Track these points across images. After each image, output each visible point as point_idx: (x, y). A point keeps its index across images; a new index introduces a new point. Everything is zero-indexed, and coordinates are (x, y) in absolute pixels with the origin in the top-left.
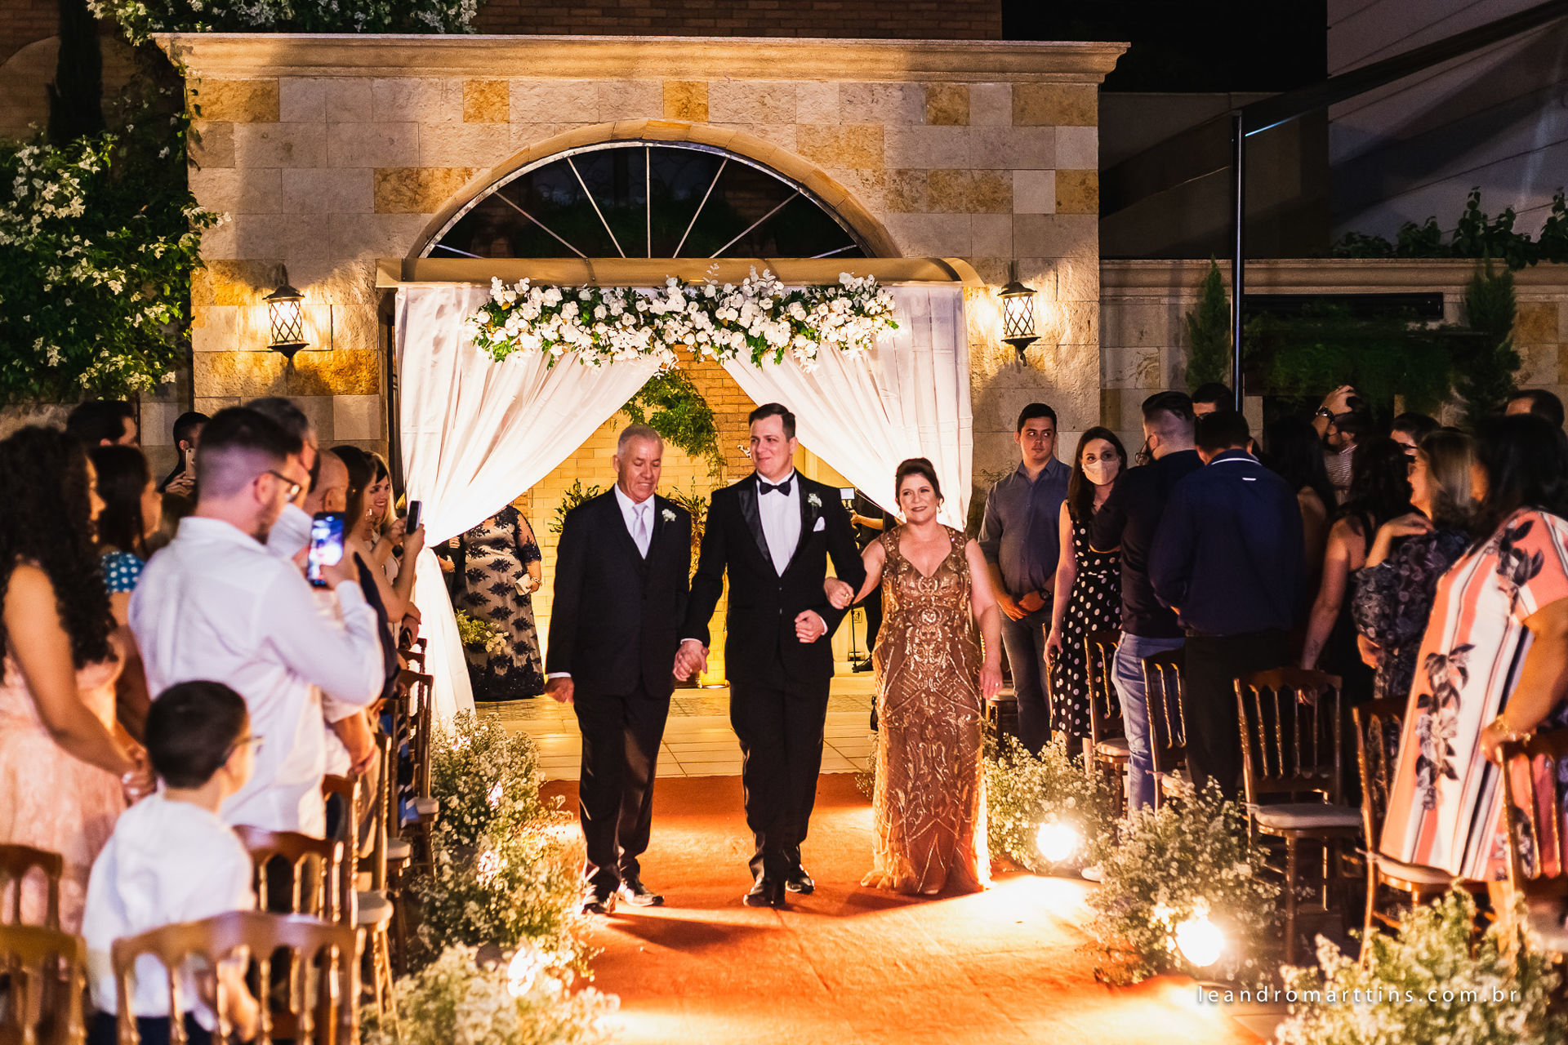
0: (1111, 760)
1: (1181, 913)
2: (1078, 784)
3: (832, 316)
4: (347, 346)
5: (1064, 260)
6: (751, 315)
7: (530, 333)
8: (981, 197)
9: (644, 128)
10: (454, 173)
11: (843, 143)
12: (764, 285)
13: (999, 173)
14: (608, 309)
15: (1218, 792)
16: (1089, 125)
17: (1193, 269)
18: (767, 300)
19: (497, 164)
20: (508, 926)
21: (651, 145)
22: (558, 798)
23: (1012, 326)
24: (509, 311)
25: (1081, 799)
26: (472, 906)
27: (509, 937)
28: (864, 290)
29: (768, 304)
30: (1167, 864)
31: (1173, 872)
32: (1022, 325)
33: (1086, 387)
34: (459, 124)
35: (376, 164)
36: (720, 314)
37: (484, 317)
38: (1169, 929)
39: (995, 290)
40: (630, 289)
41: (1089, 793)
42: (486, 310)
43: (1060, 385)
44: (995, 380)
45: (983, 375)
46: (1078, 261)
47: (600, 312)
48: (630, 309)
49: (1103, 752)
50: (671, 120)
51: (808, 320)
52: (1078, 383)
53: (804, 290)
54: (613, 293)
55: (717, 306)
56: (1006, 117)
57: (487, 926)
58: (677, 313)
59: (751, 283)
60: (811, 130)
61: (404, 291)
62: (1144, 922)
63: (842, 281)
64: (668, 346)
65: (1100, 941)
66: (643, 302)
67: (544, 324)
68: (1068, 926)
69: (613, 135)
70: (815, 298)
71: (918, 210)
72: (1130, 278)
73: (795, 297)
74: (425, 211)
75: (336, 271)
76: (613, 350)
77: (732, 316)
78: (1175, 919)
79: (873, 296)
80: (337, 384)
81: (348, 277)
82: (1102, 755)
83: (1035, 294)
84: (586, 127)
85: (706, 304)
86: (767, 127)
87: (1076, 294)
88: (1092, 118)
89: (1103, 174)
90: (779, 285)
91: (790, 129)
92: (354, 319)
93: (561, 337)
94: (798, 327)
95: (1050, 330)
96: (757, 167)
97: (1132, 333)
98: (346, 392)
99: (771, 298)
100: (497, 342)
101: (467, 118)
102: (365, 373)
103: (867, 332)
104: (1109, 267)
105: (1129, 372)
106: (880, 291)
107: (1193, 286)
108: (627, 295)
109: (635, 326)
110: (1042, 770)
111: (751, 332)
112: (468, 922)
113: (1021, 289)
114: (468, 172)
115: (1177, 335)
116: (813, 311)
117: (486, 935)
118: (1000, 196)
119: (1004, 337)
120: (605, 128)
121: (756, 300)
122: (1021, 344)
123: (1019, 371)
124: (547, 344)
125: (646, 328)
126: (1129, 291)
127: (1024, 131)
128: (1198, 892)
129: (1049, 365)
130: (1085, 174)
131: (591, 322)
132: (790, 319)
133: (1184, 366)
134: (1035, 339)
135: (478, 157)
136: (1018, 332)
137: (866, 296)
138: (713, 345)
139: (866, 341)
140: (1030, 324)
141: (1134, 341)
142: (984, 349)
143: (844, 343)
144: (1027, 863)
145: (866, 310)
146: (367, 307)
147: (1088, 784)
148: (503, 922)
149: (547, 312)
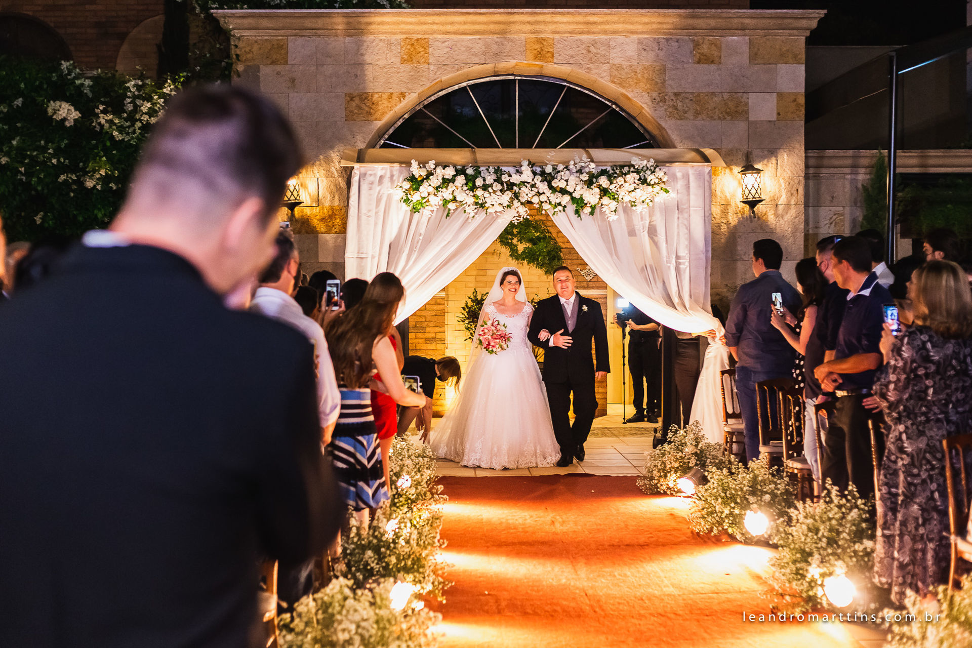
0: (796, 471)
1: (828, 572)
2: (772, 486)
3: (626, 185)
4: (327, 204)
5: (782, 150)
6: (574, 184)
7: (435, 195)
8: (728, 110)
9: (514, 67)
10: (394, 96)
11: (639, 76)
12: (583, 164)
13: (740, 94)
14: (484, 180)
15: (855, 493)
16: (799, 63)
17: (868, 156)
18: (585, 174)
19: (421, 90)
20: (391, 567)
21: (519, 78)
22: (439, 487)
23: (747, 192)
24: (422, 181)
25: (774, 495)
26: (369, 553)
27: (393, 574)
28: (648, 168)
29: (585, 177)
30: (820, 540)
31: (824, 545)
32: (753, 191)
33: (795, 232)
34: (398, 65)
35: (346, 90)
36: (555, 183)
37: (407, 185)
38: (819, 582)
39: (737, 169)
40: (498, 167)
41: (779, 492)
42: (408, 180)
43: (778, 230)
44: (735, 227)
45: (728, 224)
46: (791, 151)
47: (479, 182)
48: (498, 180)
49: (791, 466)
50: (530, 62)
51: (611, 187)
52: (790, 229)
53: (609, 168)
54: (487, 170)
55: (553, 178)
56: (745, 59)
57: (378, 566)
58: (528, 183)
59: (575, 164)
60: (619, 68)
61: (358, 168)
62: (803, 576)
63: (633, 163)
64: (522, 204)
65: (777, 587)
66: (506, 175)
67: (444, 190)
68: (758, 578)
69: (495, 72)
70: (616, 173)
71: (687, 118)
72: (826, 162)
73: (603, 173)
74: (376, 119)
75: (321, 157)
76: (487, 205)
77: (562, 184)
78: (823, 575)
79: (653, 172)
80: (321, 227)
81: (328, 160)
82: (790, 468)
83: (762, 172)
84: (477, 67)
85: (546, 177)
86: (591, 66)
87: (789, 172)
88: (801, 59)
89: (809, 95)
90: (593, 165)
91: (606, 67)
92: (332, 187)
93: (455, 198)
94: (604, 192)
95: (772, 195)
96: (586, 92)
97: (826, 197)
98: (326, 232)
99: (587, 173)
100: (414, 201)
101: (403, 61)
102: (338, 221)
103: (648, 195)
104: (811, 155)
105: (824, 222)
106: (657, 169)
107: (867, 167)
108: (496, 172)
109: (501, 191)
110: (749, 476)
111: (574, 195)
112: (367, 564)
113: (754, 169)
114: (403, 95)
115: (855, 199)
116: (615, 182)
117: (377, 572)
118: (740, 109)
119: (742, 200)
120: (489, 67)
121: (578, 174)
122: (752, 204)
123: (751, 221)
124: (446, 202)
125: (508, 192)
126: (824, 170)
127: (757, 67)
128: (839, 558)
129: (771, 217)
130: (797, 94)
131: (473, 188)
132: (599, 186)
133: (860, 219)
134: (761, 201)
135: (410, 86)
136: (750, 196)
137: (648, 172)
138: (550, 203)
139: (648, 201)
140: (759, 191)
141: (828, 203)
142: (728, 207)
143: (634, 202)
144: (738, 537)
145: (648, 181)
146: (340, 180)
147: (779, 486)
148: (388, 564)
149: (446, 182)
